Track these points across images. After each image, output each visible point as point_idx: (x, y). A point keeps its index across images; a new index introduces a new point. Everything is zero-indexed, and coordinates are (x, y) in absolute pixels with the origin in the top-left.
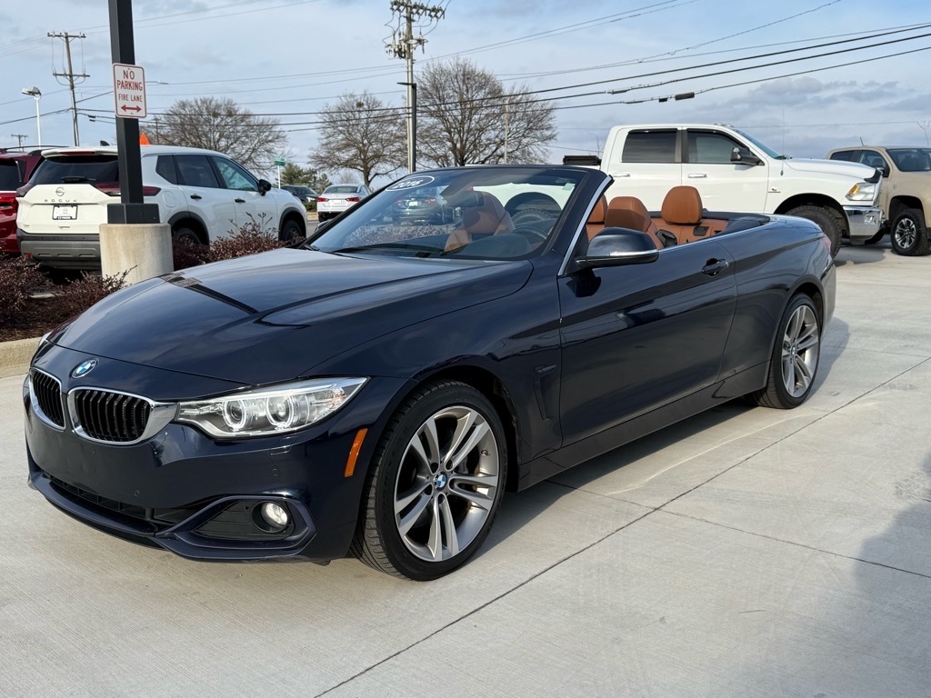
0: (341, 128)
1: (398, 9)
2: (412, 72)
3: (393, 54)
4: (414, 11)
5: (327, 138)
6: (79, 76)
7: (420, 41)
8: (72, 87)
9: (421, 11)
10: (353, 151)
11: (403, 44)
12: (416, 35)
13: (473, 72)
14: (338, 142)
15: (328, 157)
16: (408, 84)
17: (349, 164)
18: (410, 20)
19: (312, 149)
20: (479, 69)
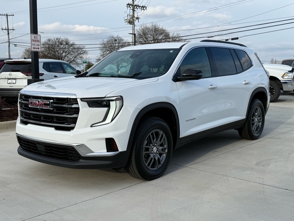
0: (108, 49)
1: (129, 7)
2: (134, 29)
3: (127, 23)
4: (135, 7)
8: (8, 34)
9: (138, 7)
11: (131, 19)
12: (136, 16)
13: (158, 28)
16: (132, 34)
18: (134, 11)
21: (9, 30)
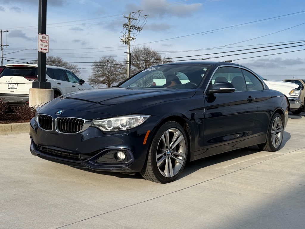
0: (100, 69)
1: (126, 27)
2: (130, 49)
3: (123, 42)
4: (131, 28)
5: (95, 72)
6: (5, 45)
7: (133, 39)
8: (2, 49)
9: (134, 28)
10: (105, 78)
11: (127, 39)
12: (132, 36)
13: (150, 51)
14: (99, 74)
15: (95, 80)
16: (128, 53)
17: (103, 82)
18: (130, 31)
19: (89, 76)
20: (153, 50)
21: (3, 46)
